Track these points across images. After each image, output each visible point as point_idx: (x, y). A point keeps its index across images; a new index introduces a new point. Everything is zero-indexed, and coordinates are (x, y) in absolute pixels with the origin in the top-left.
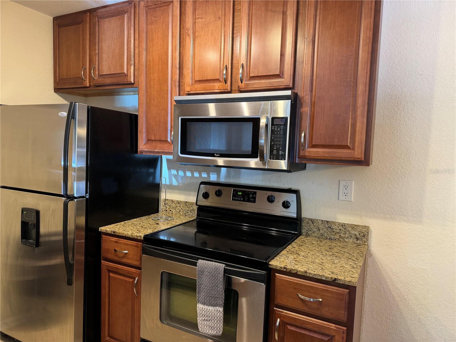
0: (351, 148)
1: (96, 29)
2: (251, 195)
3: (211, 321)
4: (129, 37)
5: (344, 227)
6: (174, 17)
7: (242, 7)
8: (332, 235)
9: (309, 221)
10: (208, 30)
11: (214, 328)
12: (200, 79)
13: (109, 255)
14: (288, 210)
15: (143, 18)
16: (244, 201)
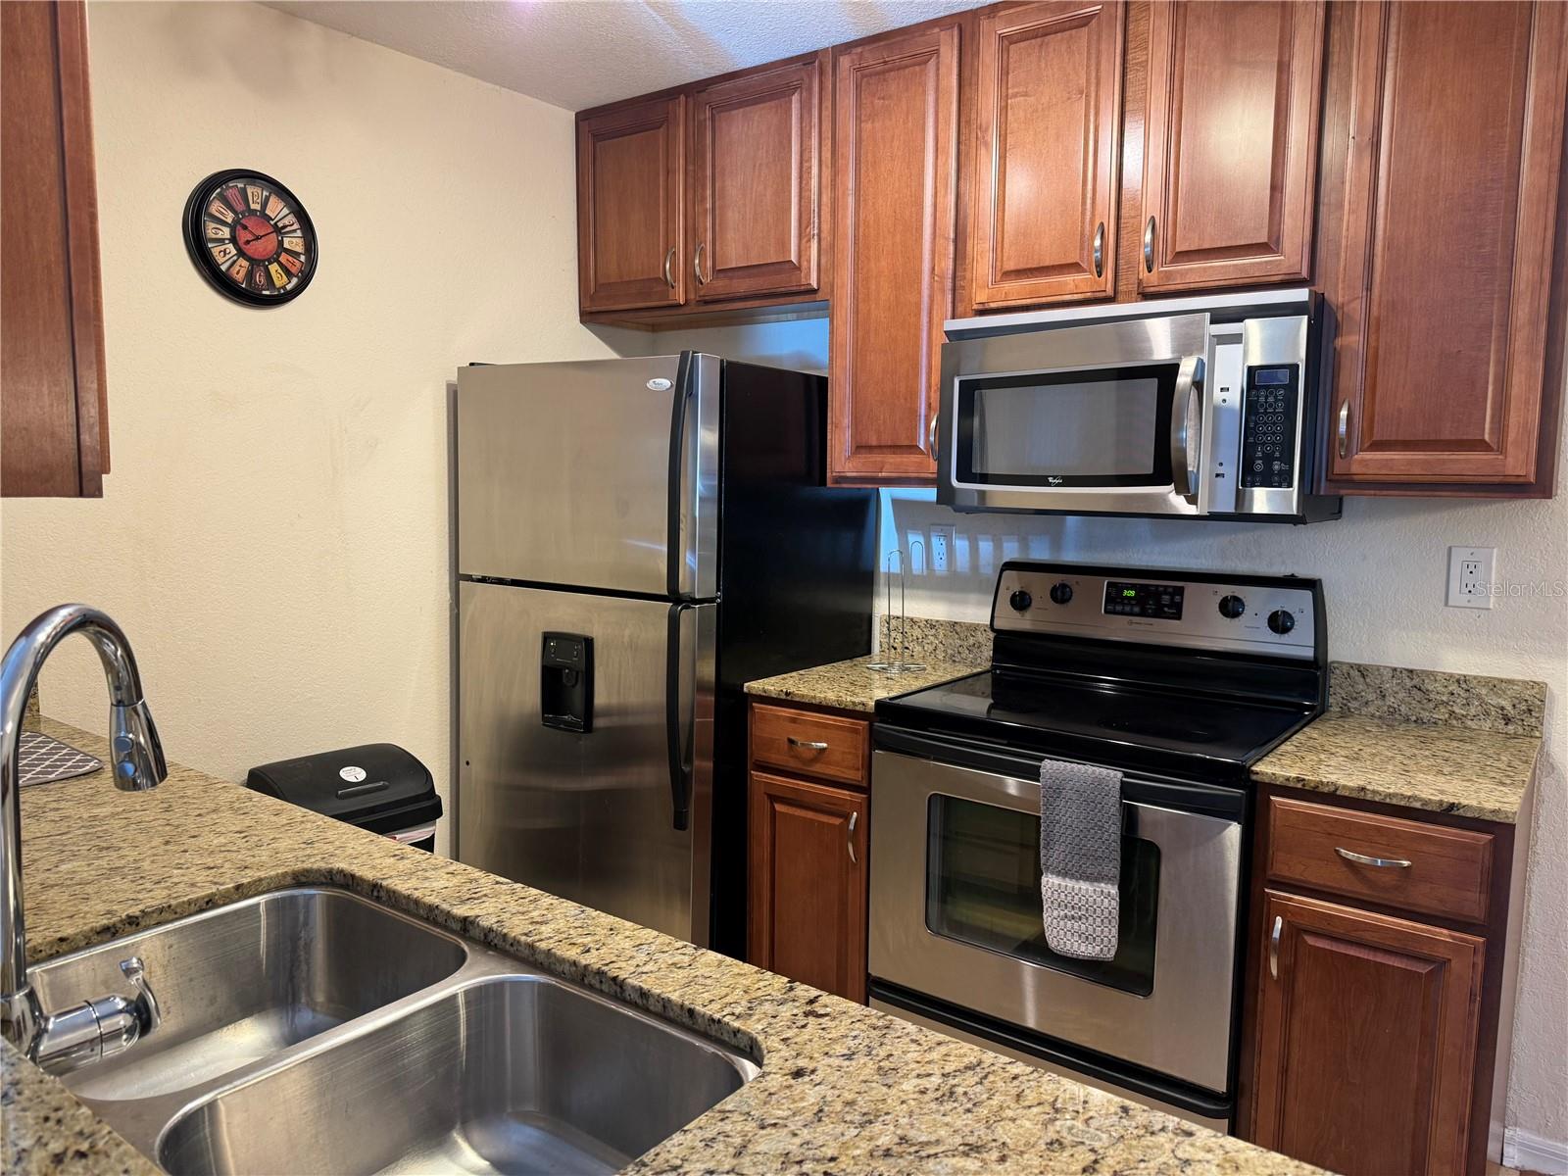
0: (1495, 448)
1: (705, 140)
2: (1167, 597)
3: (1084, 921)
4: (805, 158)
5: (1464, 686)
6: (941, 95)
7: (1150, 56)
8: (1423, 709)
9: (1352, 672)
10: (1047, 128)
11: (1094, 938)
12: (1019, 268)
13: (773, 756)
14: (1285, 638)
15: (847, 102)
16: (1143, 614)
